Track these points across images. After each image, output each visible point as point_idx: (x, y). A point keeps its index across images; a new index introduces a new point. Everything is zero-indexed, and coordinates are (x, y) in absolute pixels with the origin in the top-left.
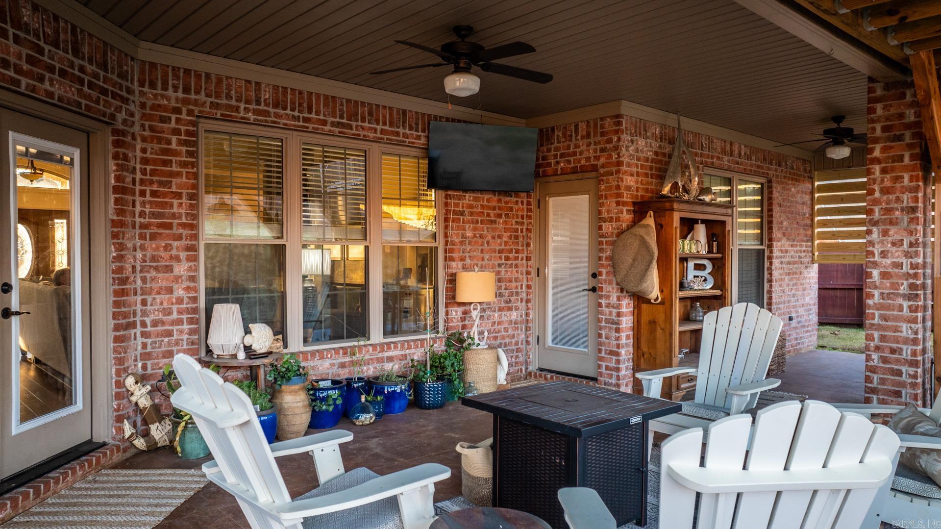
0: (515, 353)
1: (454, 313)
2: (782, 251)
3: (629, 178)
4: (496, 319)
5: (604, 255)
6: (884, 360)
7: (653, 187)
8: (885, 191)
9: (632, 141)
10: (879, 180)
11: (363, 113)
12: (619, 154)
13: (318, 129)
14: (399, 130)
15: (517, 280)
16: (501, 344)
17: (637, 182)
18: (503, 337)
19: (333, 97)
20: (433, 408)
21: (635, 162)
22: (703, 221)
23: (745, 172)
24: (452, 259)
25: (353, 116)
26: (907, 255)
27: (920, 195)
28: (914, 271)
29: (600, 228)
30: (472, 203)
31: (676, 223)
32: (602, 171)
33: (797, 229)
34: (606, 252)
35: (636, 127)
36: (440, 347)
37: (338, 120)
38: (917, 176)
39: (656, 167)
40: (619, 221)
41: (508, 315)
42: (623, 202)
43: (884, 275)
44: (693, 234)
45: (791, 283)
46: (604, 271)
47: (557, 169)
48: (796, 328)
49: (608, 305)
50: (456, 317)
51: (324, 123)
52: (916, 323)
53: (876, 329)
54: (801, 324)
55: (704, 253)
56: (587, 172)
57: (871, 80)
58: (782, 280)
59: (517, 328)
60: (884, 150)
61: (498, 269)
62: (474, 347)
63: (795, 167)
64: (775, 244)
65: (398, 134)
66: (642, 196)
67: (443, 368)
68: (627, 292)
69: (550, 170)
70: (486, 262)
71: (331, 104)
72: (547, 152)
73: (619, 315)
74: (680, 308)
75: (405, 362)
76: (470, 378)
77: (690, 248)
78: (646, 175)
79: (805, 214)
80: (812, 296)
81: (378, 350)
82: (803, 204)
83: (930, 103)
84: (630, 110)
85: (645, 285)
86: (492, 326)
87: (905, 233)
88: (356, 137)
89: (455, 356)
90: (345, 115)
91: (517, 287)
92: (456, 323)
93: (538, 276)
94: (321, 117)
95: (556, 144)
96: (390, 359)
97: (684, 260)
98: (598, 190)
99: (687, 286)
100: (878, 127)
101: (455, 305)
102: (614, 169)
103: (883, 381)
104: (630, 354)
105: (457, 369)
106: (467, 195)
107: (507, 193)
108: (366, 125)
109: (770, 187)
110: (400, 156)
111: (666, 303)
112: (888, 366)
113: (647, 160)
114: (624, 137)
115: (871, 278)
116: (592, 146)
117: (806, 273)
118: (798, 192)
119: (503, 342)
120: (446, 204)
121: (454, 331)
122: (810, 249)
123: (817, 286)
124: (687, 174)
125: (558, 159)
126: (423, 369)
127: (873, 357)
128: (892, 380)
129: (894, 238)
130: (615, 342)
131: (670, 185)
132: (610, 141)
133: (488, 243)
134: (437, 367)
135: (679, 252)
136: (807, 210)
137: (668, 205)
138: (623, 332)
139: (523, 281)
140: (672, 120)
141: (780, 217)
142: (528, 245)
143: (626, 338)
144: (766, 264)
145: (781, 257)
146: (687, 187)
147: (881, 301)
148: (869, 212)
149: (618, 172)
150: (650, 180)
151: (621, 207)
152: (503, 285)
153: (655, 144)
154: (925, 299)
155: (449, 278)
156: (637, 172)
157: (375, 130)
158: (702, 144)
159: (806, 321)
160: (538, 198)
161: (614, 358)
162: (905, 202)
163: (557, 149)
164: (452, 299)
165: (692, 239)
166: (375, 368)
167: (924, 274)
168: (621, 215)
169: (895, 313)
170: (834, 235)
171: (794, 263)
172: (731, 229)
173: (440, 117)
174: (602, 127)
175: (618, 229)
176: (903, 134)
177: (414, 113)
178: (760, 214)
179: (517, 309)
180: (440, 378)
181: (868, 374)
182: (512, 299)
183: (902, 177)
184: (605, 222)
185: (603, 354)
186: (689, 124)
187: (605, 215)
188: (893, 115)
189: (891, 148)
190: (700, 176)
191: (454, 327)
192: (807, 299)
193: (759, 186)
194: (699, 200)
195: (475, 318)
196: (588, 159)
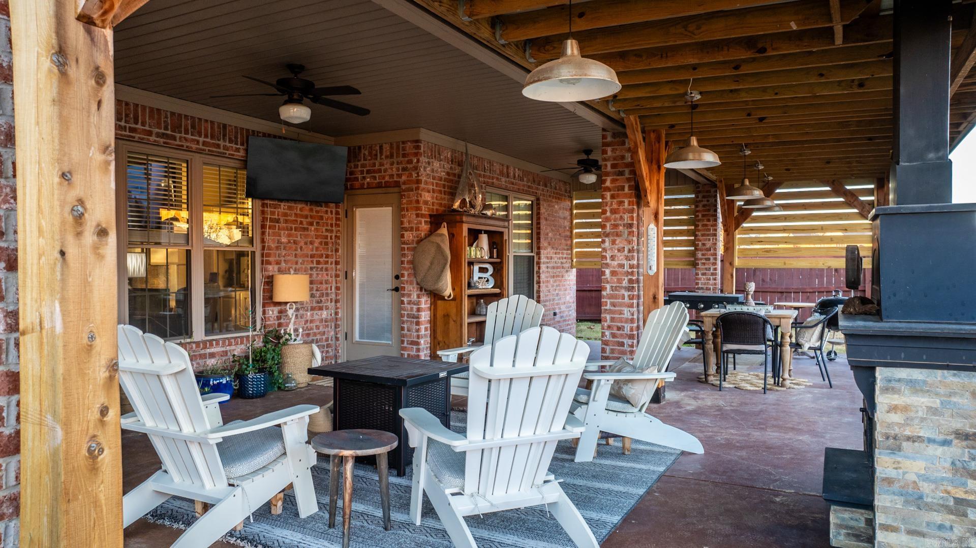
0: (325, 349)
1: (271, 313)
2: (547, 258)
3: (427, 194)
4: (309, 318)
5: (406, 260)
6: (614, 335)
7: (446, 202)
8: (614, 212)
9: (429, 163)
10: (609, 203)
11: (186, 126)
12: (418, 174)
13: (143, 139)
14: (219, 142)
15: (327, 282)
16: (313, 340)
17: (433, 198)
18: (315, 334)
19: (158, 110)
20: (256, 397)
21: (432, 180)
22: (486, 232)
23: (518, 191)
24: (269, 263)
25: (177, 128)
26: (627, 258)
27: (635, 215)
28: (631, 270)
29: (402, 236)
30: (287, 211)
31: (465, 233)
32: (404, 187)
33: (560, 239)
34: (408, 257)
35: (432, 151)
36: (259, 344)
37: (162, 131)
38: (633, 201)
39: (448, 185)
40: (419, 230)
41: (319, 314)
42: (422, 214)
43: (613, 273)
44: (478, 243)
45: (555, 284)
46: (406, 273)
47: (364, 183)
48: (559, 322)
49: (409, 303)
50: (273, 316)
51: (150, 133)
52: (633, 307)
53: (608, 313)
54: (563, 319)
55: (487, 258)
56: (391, 187)
57: (604, 130)
58: (548, 282)
59: (327, 326)
60: (613, 181)
61: (310, 272)
62: (291, 342)
63: (558, 188)
64: (542, 251)
65: (218, 146)
66: (437, 210)
67: (264, 361)
68: (425, 290)
69: (357, 184)
70: (299, 266)
71: (156, 116)
72: (354, 168)
73: (419, 310)
74: (468, 304)
75: (227, 358)
76: (287, 370)
77: (476, 254)
78: (440, 192)
79: (565, 227)
80: (572, 295)
81: (201, 346)
82: (565, 218)
83: (637, 151)
84: (427, 136)
85: (440, 284)
86: (305, 324)
87: (625, 243)
88: (179, 148)
89: (274, 350)
90: (169, 127)
91: (327, 289)
92: (272, 322)
93: (346, 278)
94: (147, 128)
95: (362, 162)
96: (212, 355)
97: (471, 264)
98: (401, 203)
99: (473, 285)
100: (609, 164)
101: (272, 305)
102: (414, 186)
103: (612, 351)
104: (428, 343)
105: (276, 362)
106: (282, 204)
107: (318, 203)
108: (189, 136)
109: (538, 204)
110: (219, 166)
111: (457, 299)
112: (616, 340)
113: (440, 179)
114: (423, 159)
115: (605, 276)
116: (395, 165)
117: (566, 276)
118: (560, 209)
119: (315, 338)
120: (263, 212)
121: (271, 329)
122: (570, 256)
123: (575, 287)
124: (473, 192)
125: (365, 175)
126: (246, 363)
127: (606, 334)
128: (619, 350)
129: (619, 246)
130: (415, 334)
131: (460, 201)
132: (410, 162)
133: (301, 248)
134: (258, 361)
135: (467, 257)
136: (567, 224)
137: (458, 218)
138: (422, 325)
139: (332, 283)
140: (461, 146)
141: (546, 228)
142: (337, 250)
143: (424, 330)
144: (536, 269)
145: (547, 263)
146: (473, 203)
147: (611, 292)
148: (603, 227)
149: (417, 188)
150: (443, 196)
151: (420, 219)
152: (315, 286)
153: (448, 166)
154: (639, 290)
155: (266, 280)
156: (433, 189)
157: (198, 142)
158: (485, 167)
159: (567, 316)
160: (346, 208)
161: (415, 347)
162: (626, 220)
163: (363, 166)
164: (269, 299)
165: (477, 246)
166: (198, 364)
167: (638, 272)
168: (420, 225)
169: (620, 300)
170: (587, 245)
171: (558, 268)
172: (507, 238)
173: (258, 132)
174: (404, 149)
175: (417, 237)
176: (624, 171)
177: (233, 127)
178: (530, 227)
179: (327, 308)
180: (261, 370)
181: (604, 346)
182: (323, 299)
183: (623, 202)
184: (406, 231)
185: (405, 345)
186: (473, 149)
187: (406, 225)
188: (618, 156)
189: (617, 180)
190: (483, 194)
191: (271, 325)
192: (568, 298)
193: (530, 202)
194: (483, 214)
195: (291, 316)
196: (392, 176)
